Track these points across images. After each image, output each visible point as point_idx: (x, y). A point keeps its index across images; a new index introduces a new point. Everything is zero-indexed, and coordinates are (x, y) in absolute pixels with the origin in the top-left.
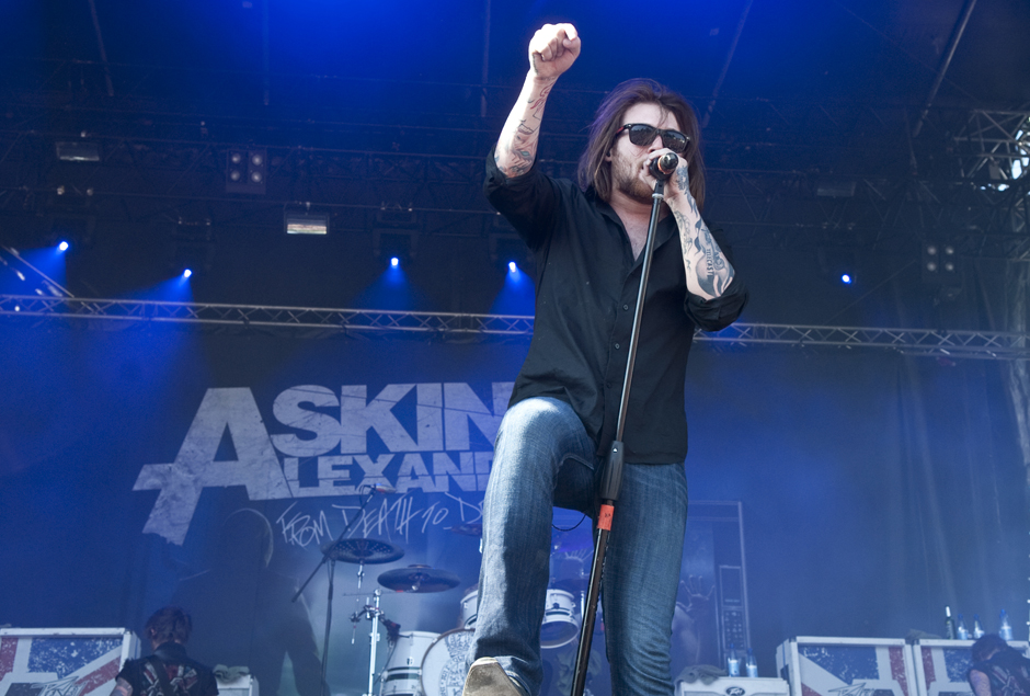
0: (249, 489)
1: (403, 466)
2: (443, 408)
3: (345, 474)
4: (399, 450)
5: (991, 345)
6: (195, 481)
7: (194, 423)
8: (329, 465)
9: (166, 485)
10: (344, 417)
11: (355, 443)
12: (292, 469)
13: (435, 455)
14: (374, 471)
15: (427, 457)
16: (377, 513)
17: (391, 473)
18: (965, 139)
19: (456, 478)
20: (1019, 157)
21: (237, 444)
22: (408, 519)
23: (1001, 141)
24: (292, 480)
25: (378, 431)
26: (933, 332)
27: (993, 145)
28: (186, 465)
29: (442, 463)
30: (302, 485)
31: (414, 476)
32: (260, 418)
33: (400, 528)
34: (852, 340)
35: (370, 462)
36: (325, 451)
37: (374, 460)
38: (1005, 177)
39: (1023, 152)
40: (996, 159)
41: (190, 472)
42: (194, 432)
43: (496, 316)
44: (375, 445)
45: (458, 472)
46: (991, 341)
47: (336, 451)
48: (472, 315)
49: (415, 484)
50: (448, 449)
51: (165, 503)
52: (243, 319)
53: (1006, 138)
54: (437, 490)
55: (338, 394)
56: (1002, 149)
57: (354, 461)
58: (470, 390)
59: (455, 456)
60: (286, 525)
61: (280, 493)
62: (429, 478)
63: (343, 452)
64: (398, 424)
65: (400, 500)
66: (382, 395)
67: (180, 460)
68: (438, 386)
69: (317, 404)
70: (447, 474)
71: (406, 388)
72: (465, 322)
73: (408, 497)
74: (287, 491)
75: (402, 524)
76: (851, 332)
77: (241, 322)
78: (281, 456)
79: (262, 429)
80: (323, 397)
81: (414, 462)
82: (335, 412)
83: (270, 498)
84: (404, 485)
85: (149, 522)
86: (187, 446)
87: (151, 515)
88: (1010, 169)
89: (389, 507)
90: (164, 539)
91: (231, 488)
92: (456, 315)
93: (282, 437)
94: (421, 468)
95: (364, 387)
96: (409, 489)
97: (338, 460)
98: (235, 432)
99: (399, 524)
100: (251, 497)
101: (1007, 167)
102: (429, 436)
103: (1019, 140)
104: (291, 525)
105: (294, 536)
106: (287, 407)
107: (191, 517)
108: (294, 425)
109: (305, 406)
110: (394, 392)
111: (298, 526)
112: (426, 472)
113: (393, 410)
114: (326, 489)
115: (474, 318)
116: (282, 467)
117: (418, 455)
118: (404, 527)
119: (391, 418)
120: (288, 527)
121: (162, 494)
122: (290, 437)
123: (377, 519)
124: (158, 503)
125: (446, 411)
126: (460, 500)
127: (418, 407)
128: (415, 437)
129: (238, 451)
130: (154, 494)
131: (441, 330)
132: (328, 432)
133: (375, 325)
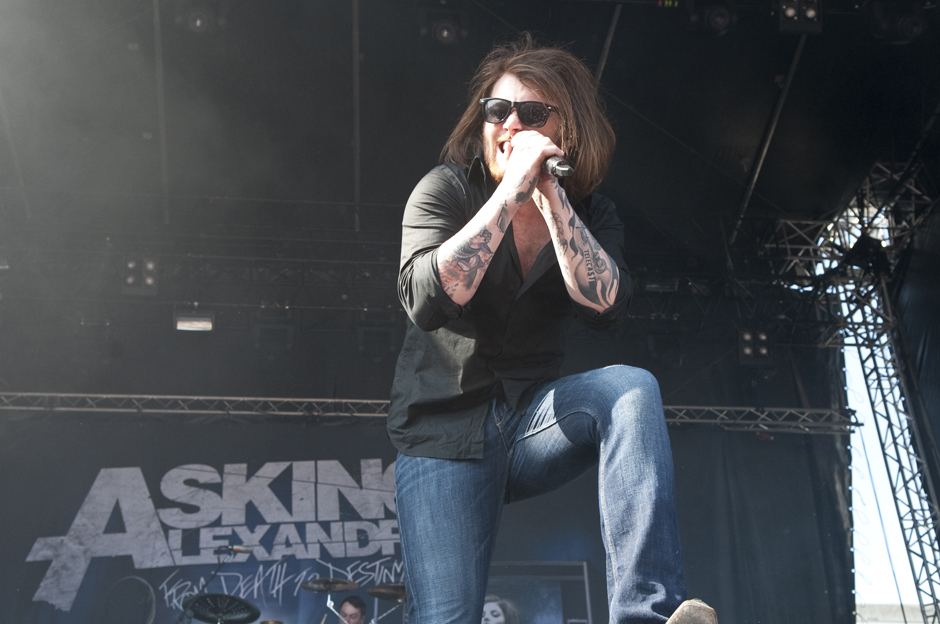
0: (135, 558)
1: (278, 535)
2: (316, 483)
3: (225, 543)
4: (275, 521)
5: (804, 420)
6: (85, 552)
7: (87, 499)
8: (211, 535)
9: (57, 556)
10: (225, 493)
11: (235, 515)
12: (176, 540)
13: (308, 526)
14: (252, 539)
15: (301, 527)
16: (253, 578)
17: (268, 542)
18: (774, 246)
19: (326, 546)
20: (821, 260)
21: (126, 517)
22: (282, 583)
23: (805, 247)
24: (175, 550)
25: (256, 504)
26: (752, 410)
27: (800, 250)
28: (77, 537)
29: (314, 533)
30: (184, 554)
31: (288, 544)
32: (148, 494)
33: (274, 592)
34: (681, 418)
35: (248, 532)
36: (206, 523)
37: (252, 530)
38: (808, 274)
39: (824, 255)
40: (801, 261)
41: (81, 544)
42: (87, 507)
43: (365, 401)
44: (253, 517)
45: (329, 540)
46: (804, 417)
47: (217, 523)
48: (344, 401)
49: (289, 552)
50: (320, 519)
51: (56, 572)
52: (137, 408)
53: (809, 244)
54: (309, 557)
55: (221, 472)
56: (807, 253)
57: (233, 531)
58: (341, 467)
59: (326, 526)
60: (168, 591)
61: (163, 562)
62: (302, 546)
63: (223, 523)
64: (275, 498)
65: (274, 567)
66: (260, 472)
67: (71, 533)
68: (312, 463)
69: (202, 480)
70: (319, 542)
71: (283, 466)
72: (337, 407)
73: (282, 564)
74: (171, 559)
75: (276, 588)
76: (680, 411)
77: (135, 410)
78: (166, 528)
79: (149, 505)
80: (207, 474)
81: (289, 532)
82: (217, 488)
83: (154, 566)
84: (279, 552)
85: (40, 590)
86: (79, 520)
87: (42, 584)
88: (814, 271)
89: (264, 572)
90: (53, 606)
91: (119, 559)
92: (330, 401)
93: (168, 511)
94: (294, 537)
95: (244, 466)
96: (283, 556)
97: (218, 531)
98: (125, 507)
99: (273, 588)
100: (137, 566)
101: (811, 267)
102: (303, 508)
103: (821, 246)
104: (173, 591)
105: (175, 601)
106: (174, 484)
107: (79, 585)
108: (179, 500)
109: (190, 483)
110: (272, 470)
111: (179, 592)
112: (299, 540)
113: (271, 486)
114: (207, 557)
115: (346, 403)
116: (167, 538)
117: (293, 526)
118: (278, 591)
119: (269, 493)
120: (170, 593)
121: (53, 564)
122: (176, 510)
123: (253, 584)
124: (49, 573)
125: (319, 486)
126: (330, 565)
127: (293, 483)
128: (289, 508)
129: (126, 524)
130: (45, 564)
131: (316, 414)
132: (210, 506)
133: (257, 411)
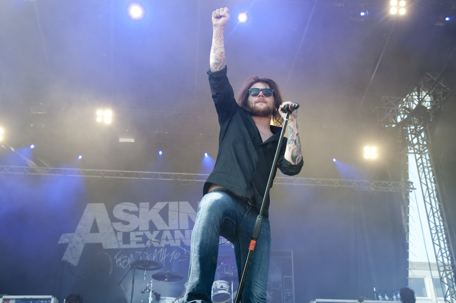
0: (104, 244)
1: (163, 236)
2: (179, 212)
3: (140, 239)
4: (161, 229)
5: (390, 186)
6: (82, 241)
7: (82, 217)
8: (134, 235)
9: (71, 242)
10: (140, 216)
11: (145, 227)
12: (120, 237)
13: (175, 231)
14: (152, 237)
15: (172, 232)
16: (153, 255)
17: (159, 237)
18: (379, 107)
19: (183, 240)
20: (400, 114)
21: (99, 226)
22: (165, 257)
23: (393, 108)
24: (120, 241)
25: (153, 221)
26: (368, 181)
27: (390, 110)
28: (79, 234)
29: (178, 234)
30: (124, 243)
31: (167, 239)
32: (108, 216)
33: (162, 261)
34: (337, 184)
35: (150, 234)
36: (133, 230)
37: (152, 234)
38: (395, 122)
39: (401, 113)
40: (391, 115)
41: (81, 237)
42: (82, 221)
43: (199, 175)
44: (152, 227)
45: (184, 238)
46: (390, 185)
47: (137, 230)
48: (191, 174)
49: (167, 243)
50: (180, 229)
51: (71, 249)
52: (102, 175)
53: (395, 107)
54: (176, 245)
55: (138, 206)
56: (393, 111)
57: (144, 233)
58: (189, 204)
59: (183, 231)
60: (118, 259)
61: (115, 246)
62: (173, 240)
63: (140, 230)
64: (162, 219)
65: (162, 250)
66: (155, 207)
67: (77, 232)
68: (177, 202)
69: (130, 210)
70: (180, 239)
71: (165, 204)
72: (188, 177)
73: (165, 248)
74: (118, 245)
75: (162, 259)
76: (336, 181)
77: (101, 177)
78: (116, 231)
79: (109, 220)
80: (132, 207)
81: (167, 234)
82: (137, 214)
83: (111, 248)
84: (163, 243)
85: (64, 256)
86: (79, 227)
87: (65, 254)
88: (397, 119)
89: (157, 252)
90: (70, 264)
91: (97, 244)
92: (184, 174)
93: (116, 223)
94: (170, 236)
95: (148, 203)
96: (165, 245)
97: (138, 233)
98: (98, 221)
99: (161, 259)
100: (104, 248)
101: (395, 118)
102: (173, 223)
103: (400, 108)
104: (120, 259)
105: (120, 264)
106: (119, 211)
107: (80, 255)
108: (121, 219)
109: (126, 211)
110: (160, 206)
111: (122, 260)
112: (172, 238)
113: (159, 213)
114: (133, 245)
115: (191, 175)
116: (116, 236)
117: (169, 232)
118: (163, 260)
119: (159, 216)
120: (118, 260)
121: (69, 245)
122: (120, 223)
123: (153, 257)
124: (68, 249)
125: (180, 213)
126: (184, 249)
127: (169, 212)
128: (167, 223)
129: (99, 229)
130: (66, 245)
131: (178, 180)
132: (134, 221)
133: (153, 178)
